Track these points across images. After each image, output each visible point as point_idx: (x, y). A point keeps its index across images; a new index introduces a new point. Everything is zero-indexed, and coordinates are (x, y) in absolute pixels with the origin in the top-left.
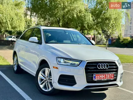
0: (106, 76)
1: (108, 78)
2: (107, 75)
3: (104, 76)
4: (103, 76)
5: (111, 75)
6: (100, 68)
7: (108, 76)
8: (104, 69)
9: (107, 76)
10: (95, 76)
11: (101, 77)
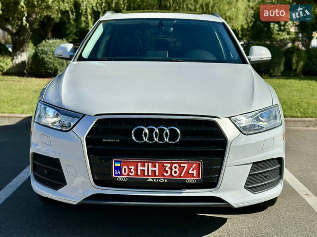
0: (163, 169)
1: (172, 176)
2: (169, 165)
3: (157, 169)
4: (151, 169)
5: (186, 166)
7: (171, 170)
9: (167, 169)
10: (118, 165)
11: (146, 169)
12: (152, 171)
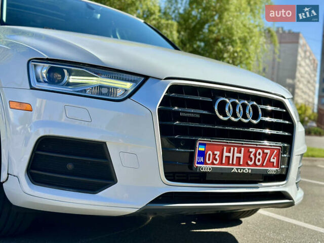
0: (247, 156)
1: (255, 164)
3: (241, 156)
4: (236, 155)
5: (268, 151)
6: (225, 116)
7: (255, 157)
8: (240, 124)
9: (252, 156)
11: (231, 155)
12: (237, 157)
